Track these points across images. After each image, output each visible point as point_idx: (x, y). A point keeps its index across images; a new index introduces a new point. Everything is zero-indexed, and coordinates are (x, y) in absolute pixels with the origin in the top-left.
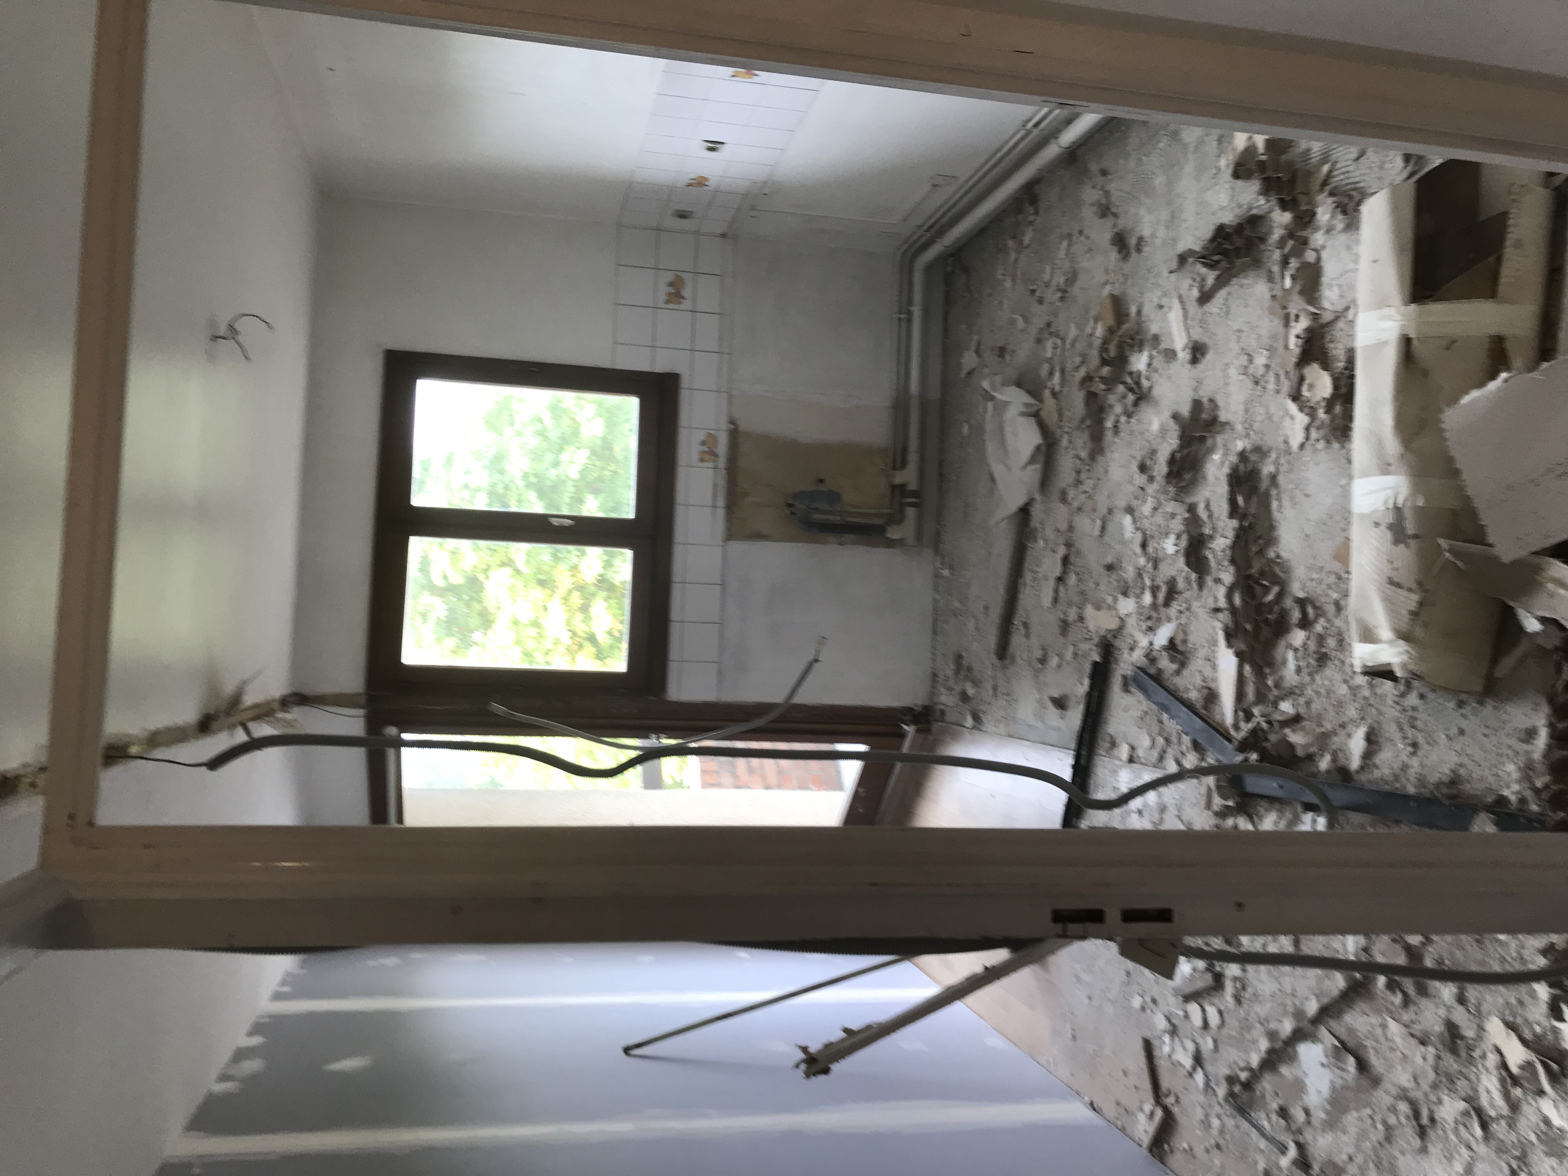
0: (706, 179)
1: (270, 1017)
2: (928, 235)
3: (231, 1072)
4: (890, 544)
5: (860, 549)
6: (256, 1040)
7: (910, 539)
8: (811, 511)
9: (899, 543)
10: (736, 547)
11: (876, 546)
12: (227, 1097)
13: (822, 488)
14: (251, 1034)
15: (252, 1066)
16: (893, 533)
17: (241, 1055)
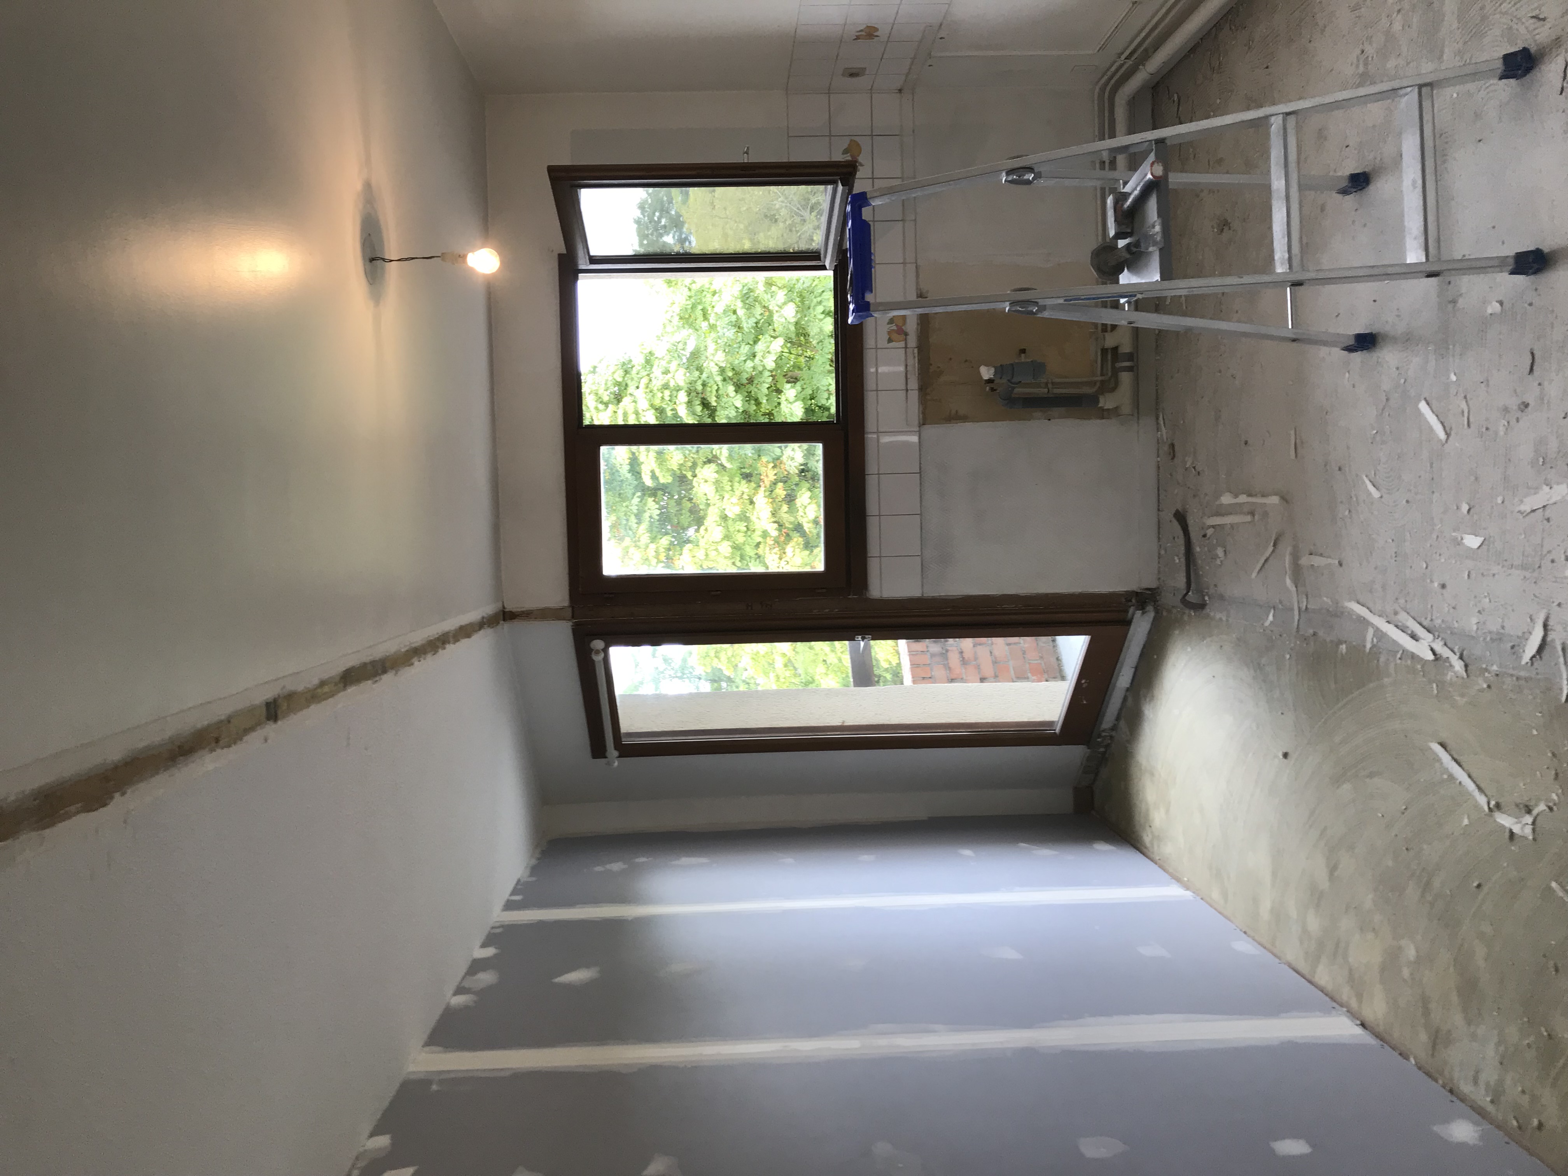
0: (876, 29)
1: (502, 926)
2: (1130, 62)
3: (466, 984)
4: (1104, 414)
5: (1070, 422)
6: (490, 952)
7: (1126, 409)
8: (1013, 385)
9: (1115, 412)
10: (933, 431)
11: (1089, 419)
12: (465, 1009)
13: (1023, 358)
14: (484, 945)
15: (486, 978)
16: (1107, 402)
17: (476, 966)
